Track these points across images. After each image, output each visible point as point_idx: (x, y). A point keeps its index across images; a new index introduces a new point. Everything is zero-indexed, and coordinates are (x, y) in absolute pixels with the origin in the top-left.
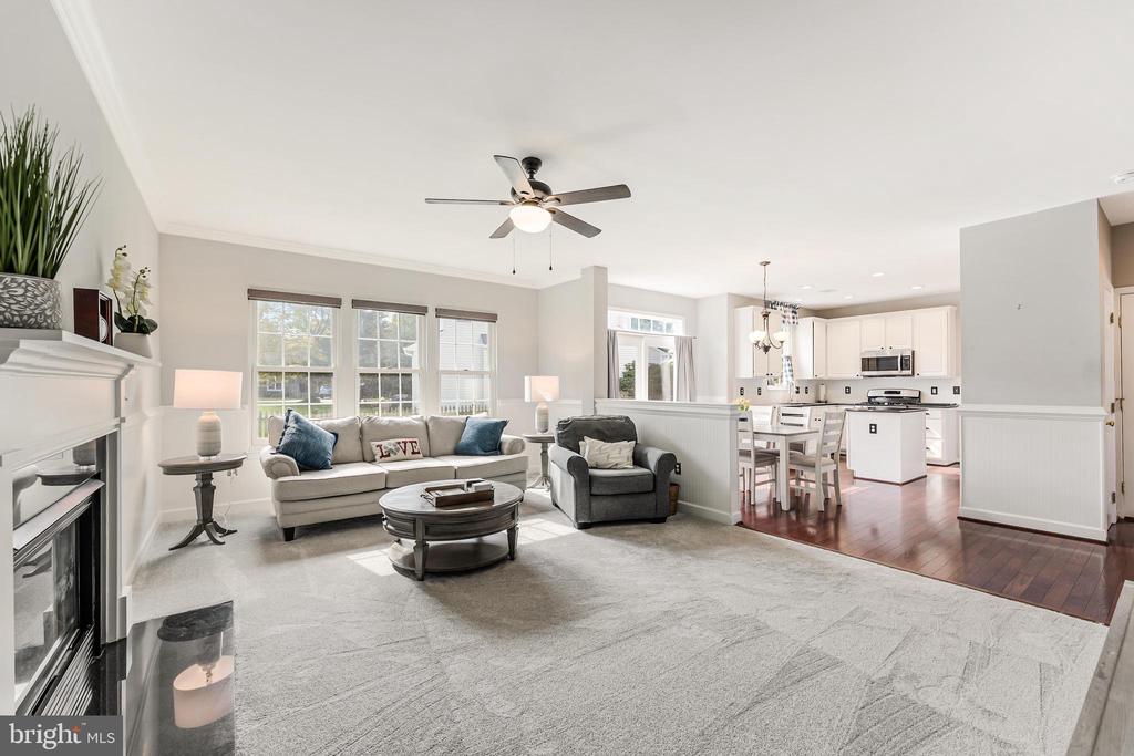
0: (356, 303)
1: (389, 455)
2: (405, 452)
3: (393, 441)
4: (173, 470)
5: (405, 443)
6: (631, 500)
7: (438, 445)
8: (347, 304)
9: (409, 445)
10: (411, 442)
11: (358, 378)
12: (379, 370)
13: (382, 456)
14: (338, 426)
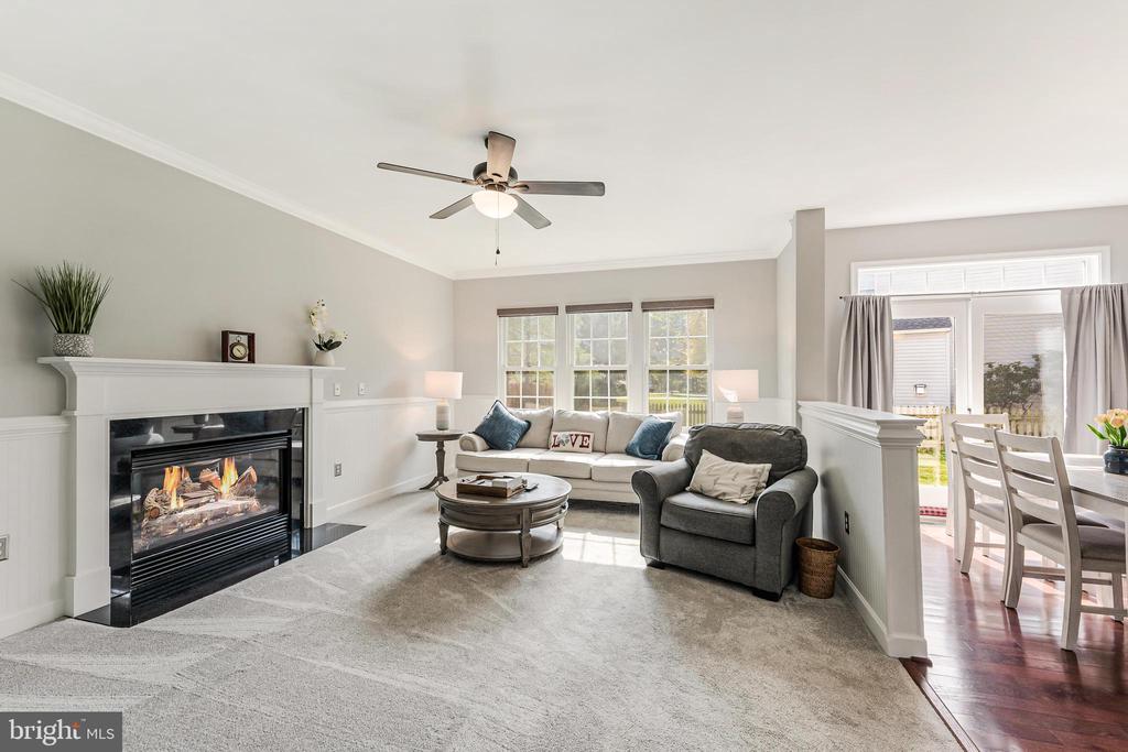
0: (570, 309)
1: (558, 446)
2: (573, 444)
3: (568, 433)
4: (424, 437)
5: (577, 436)
6: (718, 549)
7: (613, 442)
8: (562, 310)
9: (580, 438)
10: (583, 436)
11: (573, 376)
12: (591, 367)
13: (554, 446)
14: (533, 416)
